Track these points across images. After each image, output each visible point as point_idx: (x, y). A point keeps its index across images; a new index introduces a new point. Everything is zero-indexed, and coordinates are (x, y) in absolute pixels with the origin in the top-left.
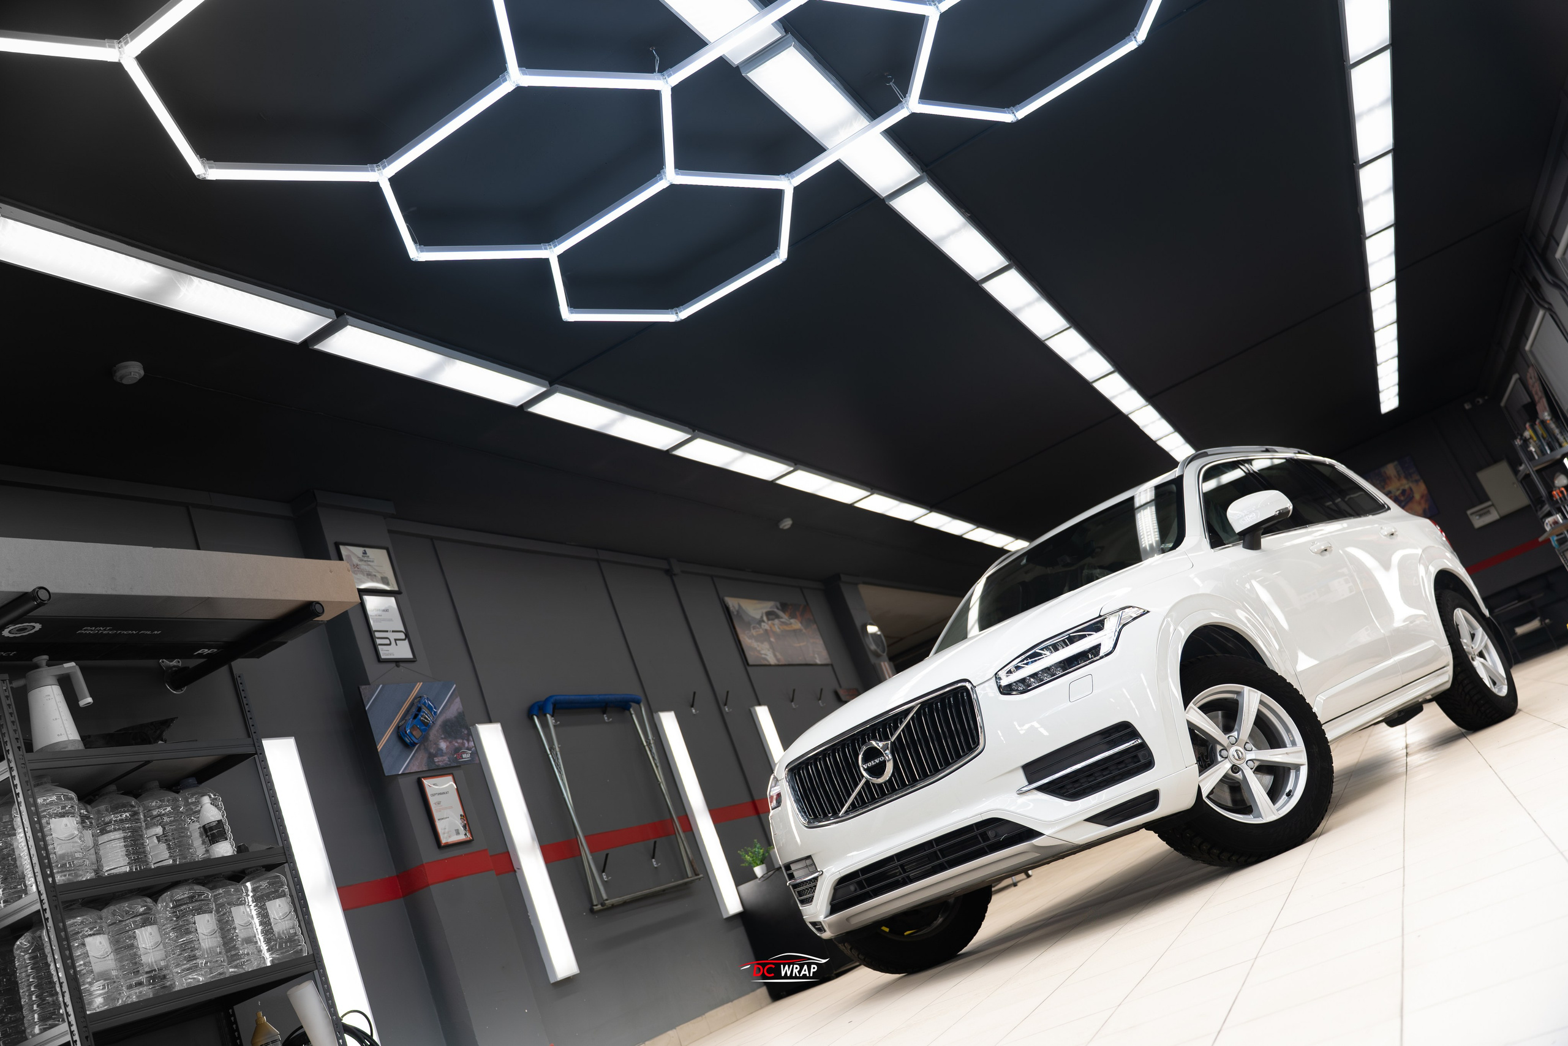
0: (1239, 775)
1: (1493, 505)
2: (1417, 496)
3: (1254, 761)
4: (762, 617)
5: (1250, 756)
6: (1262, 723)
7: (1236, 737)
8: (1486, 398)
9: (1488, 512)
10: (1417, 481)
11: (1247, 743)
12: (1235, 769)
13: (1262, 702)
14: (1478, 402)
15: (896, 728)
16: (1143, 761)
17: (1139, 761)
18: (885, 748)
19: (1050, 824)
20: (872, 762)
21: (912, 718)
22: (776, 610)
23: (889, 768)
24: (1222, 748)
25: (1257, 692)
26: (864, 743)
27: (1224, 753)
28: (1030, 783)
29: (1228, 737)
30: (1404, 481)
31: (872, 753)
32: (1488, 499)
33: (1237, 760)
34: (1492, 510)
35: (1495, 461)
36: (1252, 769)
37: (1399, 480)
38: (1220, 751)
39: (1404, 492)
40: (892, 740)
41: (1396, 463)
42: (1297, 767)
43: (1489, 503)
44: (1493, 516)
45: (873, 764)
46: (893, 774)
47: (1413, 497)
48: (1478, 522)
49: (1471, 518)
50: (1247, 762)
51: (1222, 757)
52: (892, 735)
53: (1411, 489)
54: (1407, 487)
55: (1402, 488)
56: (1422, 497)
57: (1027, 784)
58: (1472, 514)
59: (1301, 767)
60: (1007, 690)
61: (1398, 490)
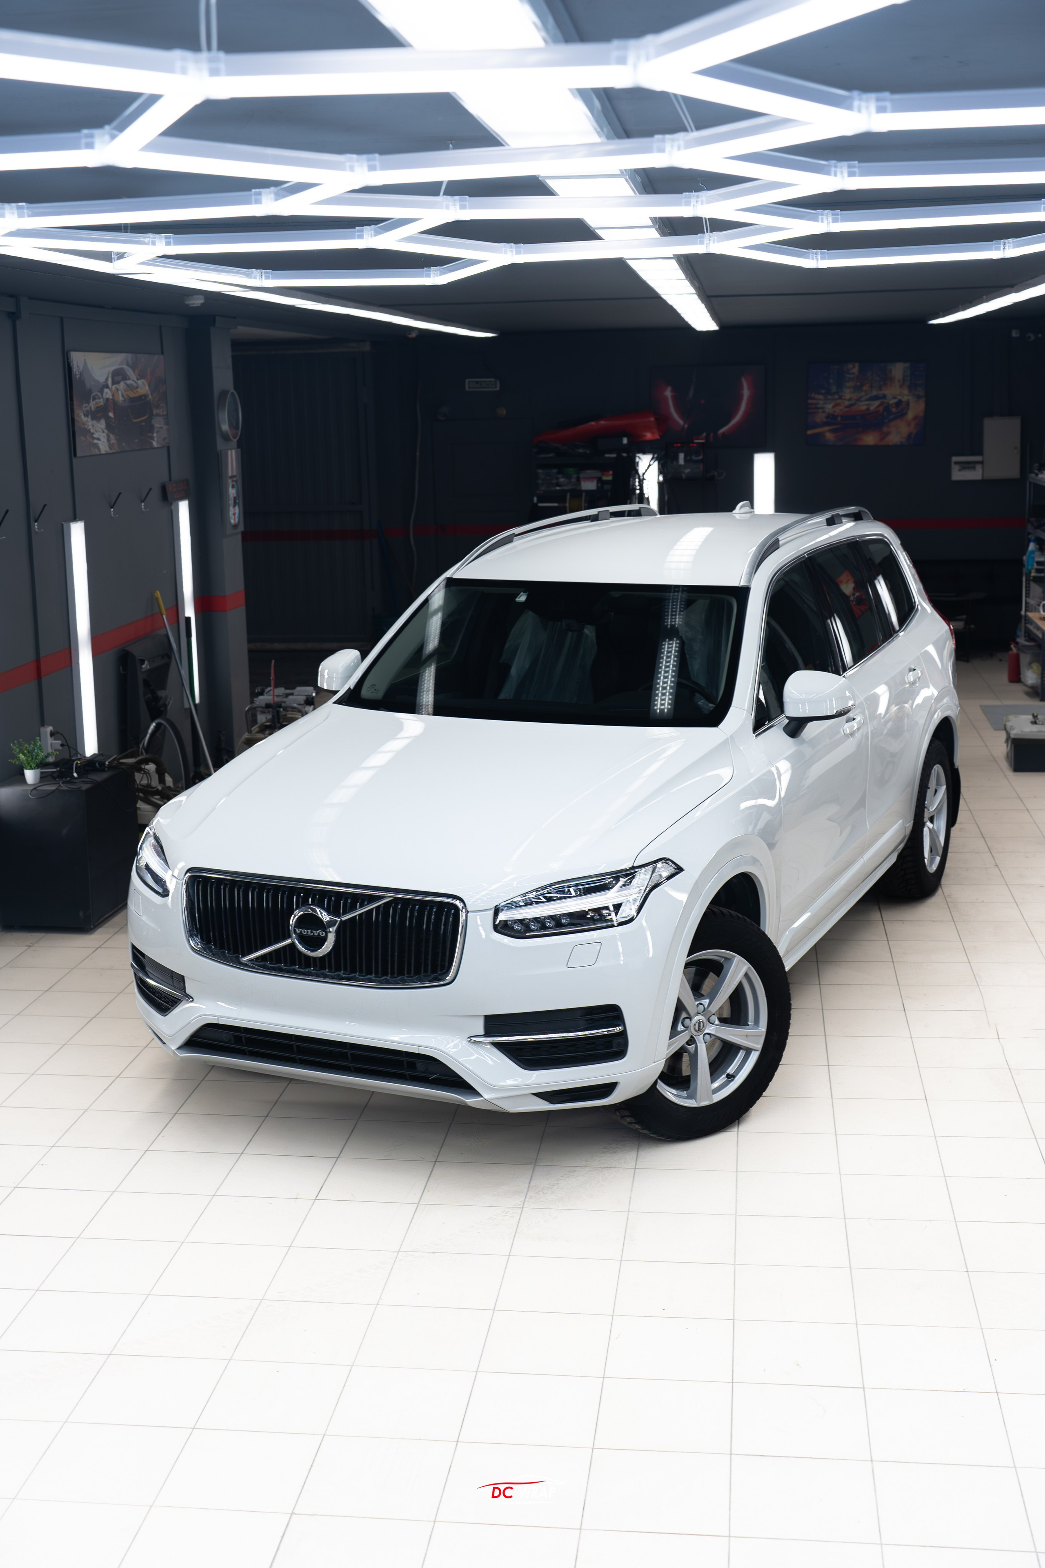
0: (691, 1048)
1: (982, 463)
2: (910, 415)
3: (712, 1036)
4: (107, 380)
5: (710, 1029)
6: (737, 998)
7: (706, 1007)
8: (1040, 336)
9: (974, 468)
10: (919, 397)
11: (714, 1014)
12: (692, 1041)
13: (746, 975)
14: (1029, 337)
15: (353, 908)
16: (615, 1049)
17: (612, 1048)
18: (331, 923)
19: (492, 1089)
20: (309, 931)
21: (378, 908)
22: (125, 367)
23: (328, 947)
24: (686, 1016)
25: (746, 964)
26: (305, 902)
27: (687, 1021)
28: (487, 1034)
29: (698, 1005)
30: (906, 392)
31: (310, 921)
32: (980, 453)
33: (696, 1031)
34: (979, 467)
35: (1010, 413)
36: (705, 1043)
37: (901, 387)
38: (684, 1019)
39: (900, 402)
40: (344, 919)
41: (907, 365)
42: (749, 1051)
43: (979, 458)
44: (975, 475)
45: (309, 934)
46: (329, 954)
47: (906, 414)
48: (957, 475)
49: (953, 466)
50: (705, 1034)
51: (683, 1025)
52: (345, 913)
53: (908, 403)
54: (905, 399)
55: (900, 397)
56: (915, 418)
57: (483, 1033)
58: (956, 463)
59: (753, 1052)
60: (503, 928)
61: (894, 398)
